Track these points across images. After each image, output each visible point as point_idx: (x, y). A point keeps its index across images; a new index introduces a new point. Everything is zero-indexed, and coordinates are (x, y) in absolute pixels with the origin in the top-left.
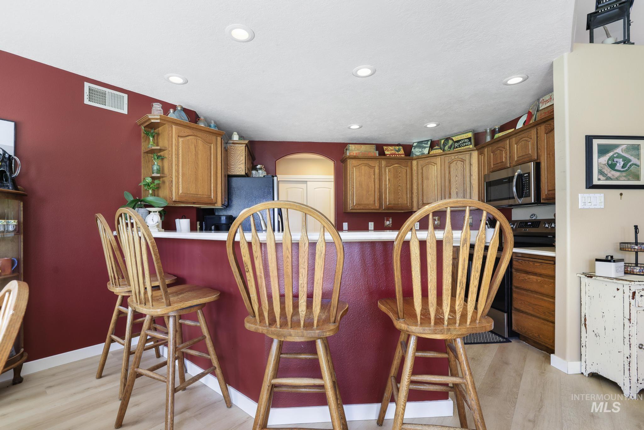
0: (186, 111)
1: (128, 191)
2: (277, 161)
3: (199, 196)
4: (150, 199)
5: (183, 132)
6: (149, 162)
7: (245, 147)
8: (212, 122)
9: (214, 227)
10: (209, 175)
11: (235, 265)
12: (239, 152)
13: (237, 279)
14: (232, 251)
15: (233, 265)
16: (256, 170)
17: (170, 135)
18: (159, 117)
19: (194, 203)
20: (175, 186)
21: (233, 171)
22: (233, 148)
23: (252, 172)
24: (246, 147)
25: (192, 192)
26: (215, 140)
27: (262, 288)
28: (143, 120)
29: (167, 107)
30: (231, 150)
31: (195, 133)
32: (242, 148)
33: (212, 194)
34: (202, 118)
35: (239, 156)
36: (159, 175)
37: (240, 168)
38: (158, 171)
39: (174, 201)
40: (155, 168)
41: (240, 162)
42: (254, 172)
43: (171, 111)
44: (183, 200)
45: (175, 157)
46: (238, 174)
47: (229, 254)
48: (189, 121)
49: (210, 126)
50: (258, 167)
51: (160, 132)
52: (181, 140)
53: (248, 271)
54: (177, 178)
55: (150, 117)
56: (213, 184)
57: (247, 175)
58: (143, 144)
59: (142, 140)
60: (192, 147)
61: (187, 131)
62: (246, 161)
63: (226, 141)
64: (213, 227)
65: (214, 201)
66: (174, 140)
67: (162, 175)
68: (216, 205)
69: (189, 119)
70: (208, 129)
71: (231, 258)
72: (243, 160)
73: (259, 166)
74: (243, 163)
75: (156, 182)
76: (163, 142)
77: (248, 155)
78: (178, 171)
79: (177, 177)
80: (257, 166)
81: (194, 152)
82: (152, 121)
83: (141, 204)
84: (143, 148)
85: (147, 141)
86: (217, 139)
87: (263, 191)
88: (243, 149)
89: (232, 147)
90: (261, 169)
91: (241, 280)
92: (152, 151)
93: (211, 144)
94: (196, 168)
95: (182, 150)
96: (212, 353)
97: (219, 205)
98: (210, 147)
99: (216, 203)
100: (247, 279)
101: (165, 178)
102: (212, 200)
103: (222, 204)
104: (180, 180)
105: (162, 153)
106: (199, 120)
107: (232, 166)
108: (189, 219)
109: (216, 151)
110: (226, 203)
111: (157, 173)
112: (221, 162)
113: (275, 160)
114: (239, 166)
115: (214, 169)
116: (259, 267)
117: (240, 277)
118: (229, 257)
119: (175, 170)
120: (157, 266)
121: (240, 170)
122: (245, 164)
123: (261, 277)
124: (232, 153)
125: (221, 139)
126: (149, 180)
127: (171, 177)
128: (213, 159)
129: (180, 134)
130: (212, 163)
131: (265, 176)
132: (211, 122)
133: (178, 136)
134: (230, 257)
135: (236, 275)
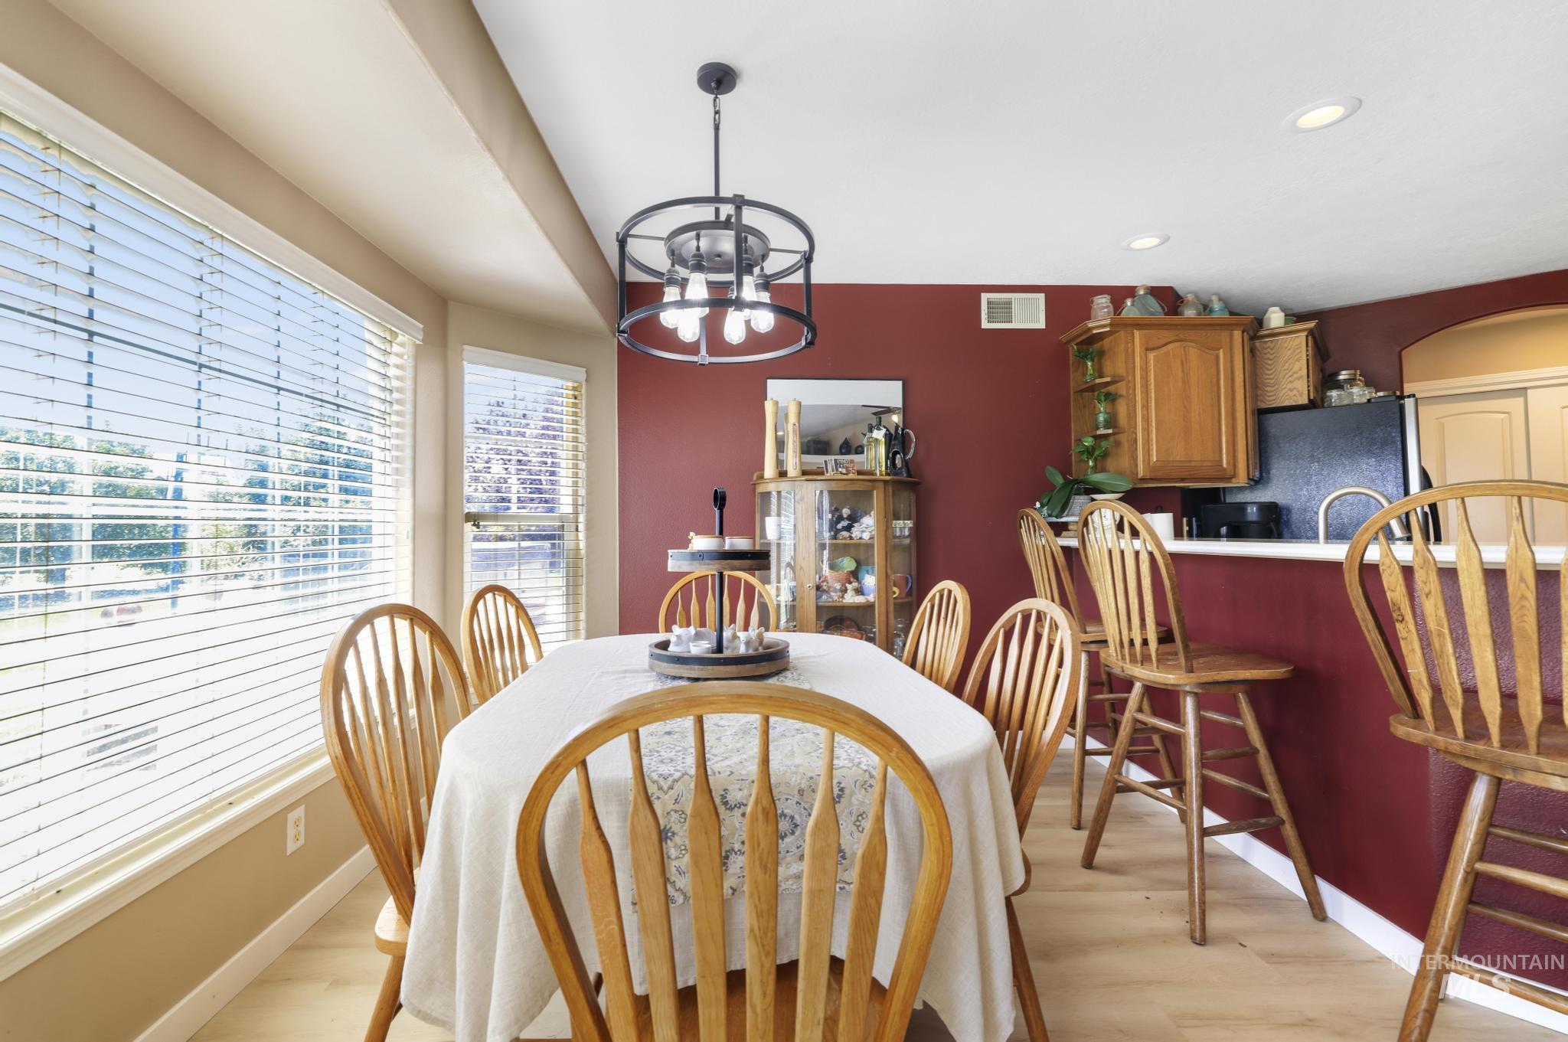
0: (1157, 292)
1: (1052, 466)
2: (1403, 352)
3: (1193, 464)
4: (1097, 477)
5: (1155, 338)
6: (1084, 406)
7: (1307, 336)
8: (1214, 298)
9: (1228, 529)
10: (1216, 416)
11: (1366, 606)
12: (1289, 352)
13: (1370, 634)
14: (1357, 579)
15: (1358, 606)
16: (1339, 386)
17: (1130, 351)
18: (1109, 321)
19: (1182, 480)
20: (1143, 448)
21: (1271, 398)
22: (1272, 345)
23: (1329, 394)
24: (1310, 338)
25: (1178, 458)
26: (1228, 340)
27: (1445, 657)
28: (1075, 332)
29: (1120, 295)
30: (1266, 351)
31: (1181, 335)
32: (1297, 341)
33: (1224, 456)
34: (1190, 297)
35: (1290, 362)
36: (1110, 431)
37: (1291, 391)
38: (1108, 424)
39: (1141, 479)
40: (1101, 418)
41: (1291, 376)
42: (1334, 394)
43: (1129, 302)
44: (1160, 474)
45: (1142, 392)
46: (1287, 403)
47: (1350, 585)
48: (1166, 314)
49: (1211, 311)
50: (1341, 377)
51: (1106, 348)
52: (1151, 355)
53: (1403, 619)
54: (1146, 433)
55: (1090, 325)
56: (1226, 436)
57: (1312, 405)
58: (1072, 377)
59: (1071, 369)
60: (1176, 365)
61: (1165, 335)
62: (1311, 372)
63: (1252, 334)
64: (1224, 530)
65: (1230, 472)
66: (1138, 359)
67: (1116, 430)
68: (1234, 480)
69: (1163, 309)
70: (1206, 318)
71: (1355, 593)
72: (1301, 369)
73: (1343, 375)
74: (1301, 377)
75: (1104, 444)
76: (1114, 366)
77: (1314, 356)
78: (1147, 420)
79: (1147, 430)
80: (1338, 374)
81: (1180, 375)
82: (1095, 332)
83: (1079, 489)
84: (1072, 384)
85: (1080, 369)
86: (1231, 337)
87: (1367, 438)
88: (1300, 344)
89: (1269, 344)
90: (1351, 381)
91: (1380, 638)
92: (1092, 388)
93: (1219, 349)
94: (1185, 407)
95: (1155, 376)
96: (1273, 788)
97: (1241, 480)
98: (1217, 357)
99: (1234, 476)
100: (1400, 635)
101: (1120, 435)
102: (1225, 469)
103: (1249, 479)
104: (1154, 436)
105: (1111, 389)
106: (1182, 302)
107: (1269, 389)
108: (1171, 514)
109: (1232, 362)
110: (1257, 474)
111: (1106, 427)
112: (1242, 384)
113: (1399, 349)
114: (1290, 386)
115: (1226, 402)
116: (1434, 614)
117: (1376, 631)
118: (1349, 590)
119: (1142, 418)
120: (1174, 599)
121: (1291, 394)
122: (1308, 377)
123: (1440, 634)
124: (1268, 359)
125: (1243, 332)
126: (1088, 442)
127: (1133, 432)
128: (1225, 381)
129: (1151, 345)
130: (1223, 390)
131: (1373, 400)
132: (1211, 300)
133: (1147, 350)
134: (1352, 590)
135: (1367, 627)
